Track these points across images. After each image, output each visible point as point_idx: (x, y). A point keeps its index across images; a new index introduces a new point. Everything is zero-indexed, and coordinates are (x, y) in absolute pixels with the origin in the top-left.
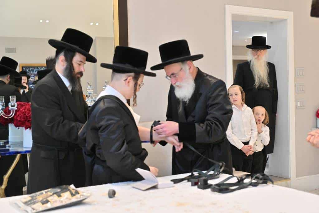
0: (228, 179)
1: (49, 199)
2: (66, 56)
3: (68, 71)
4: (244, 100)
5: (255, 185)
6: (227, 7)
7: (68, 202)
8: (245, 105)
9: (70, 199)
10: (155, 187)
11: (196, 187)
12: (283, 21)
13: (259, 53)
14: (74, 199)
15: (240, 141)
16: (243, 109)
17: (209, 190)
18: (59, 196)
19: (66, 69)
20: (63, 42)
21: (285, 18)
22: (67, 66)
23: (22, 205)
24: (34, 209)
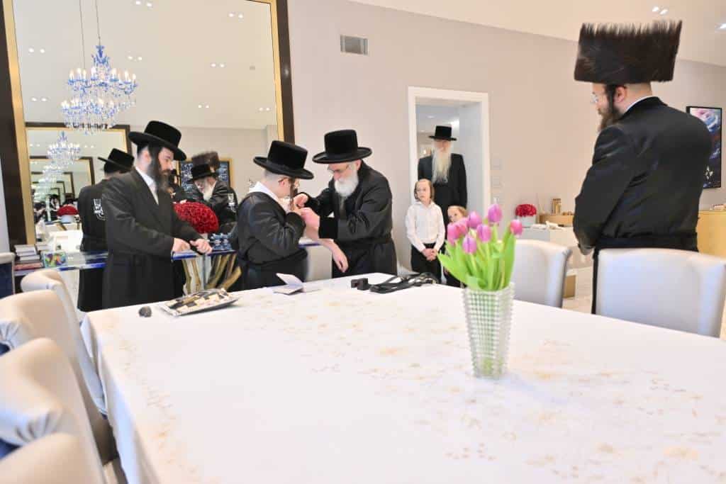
0: (392, 279)
1: (196, 302)
2: (150, 150)
3: (153, 168)
4: (433, 198)
5: (419, 285)
6: (410, 88)
7: (216, 304)
8: (433, 203)
9: (218, 301)
10: (300, 291)
11: (356, 289)
12: (477, 104)
13: (446, 144)
14: (222, 302)
15: (421, 242)
16: (430, 206)
17: (368, 292)
18: (207, 298)
19: (151, 165)
20: (147, 134)
21: (478, 100)
22: (152, 162)
23: (168, 309)
24: (179, 312)
